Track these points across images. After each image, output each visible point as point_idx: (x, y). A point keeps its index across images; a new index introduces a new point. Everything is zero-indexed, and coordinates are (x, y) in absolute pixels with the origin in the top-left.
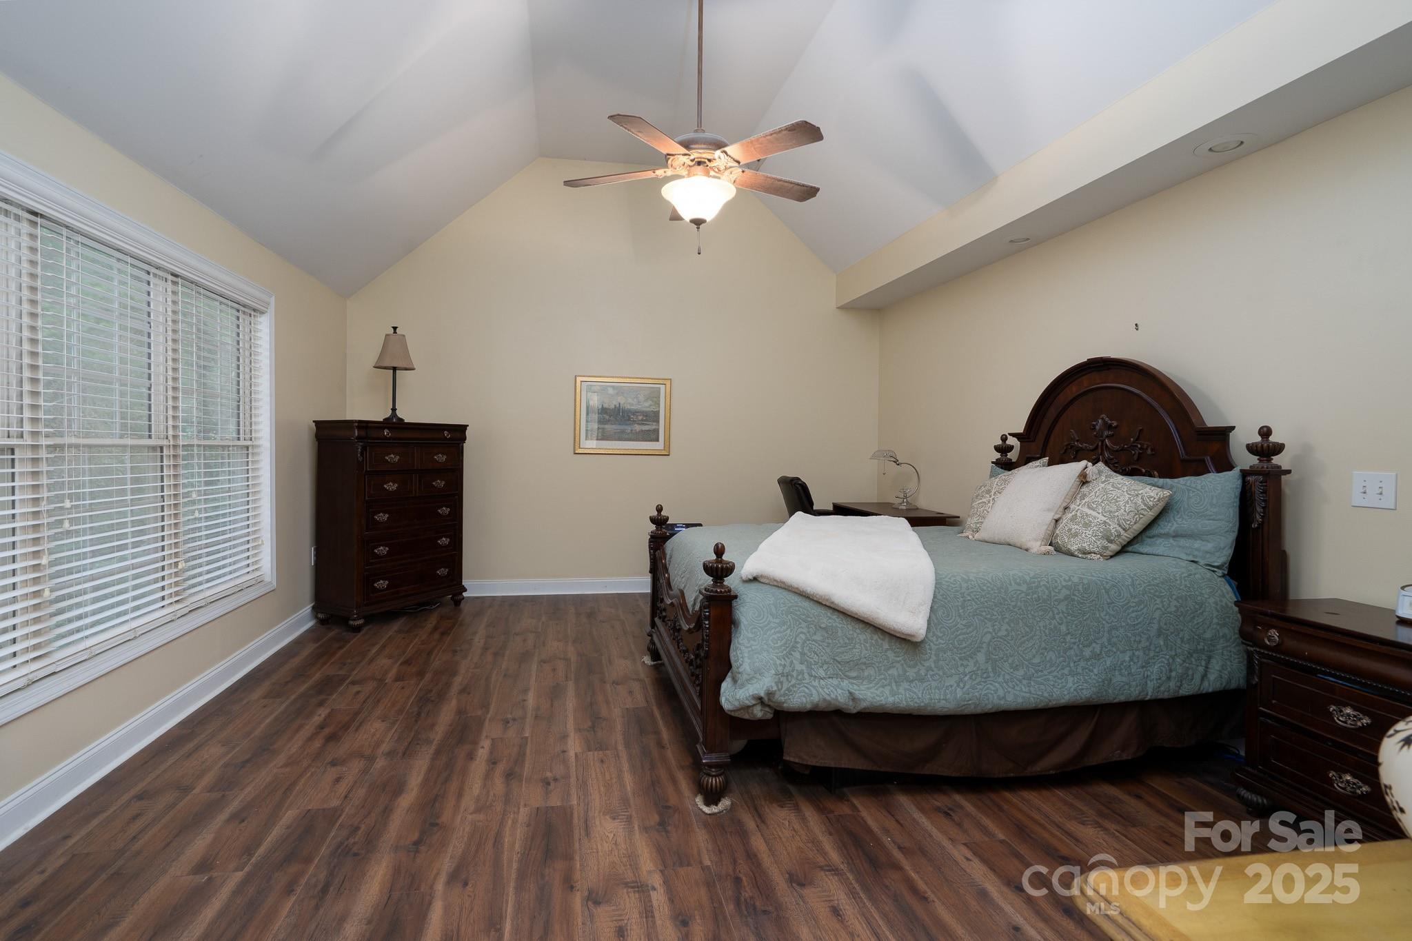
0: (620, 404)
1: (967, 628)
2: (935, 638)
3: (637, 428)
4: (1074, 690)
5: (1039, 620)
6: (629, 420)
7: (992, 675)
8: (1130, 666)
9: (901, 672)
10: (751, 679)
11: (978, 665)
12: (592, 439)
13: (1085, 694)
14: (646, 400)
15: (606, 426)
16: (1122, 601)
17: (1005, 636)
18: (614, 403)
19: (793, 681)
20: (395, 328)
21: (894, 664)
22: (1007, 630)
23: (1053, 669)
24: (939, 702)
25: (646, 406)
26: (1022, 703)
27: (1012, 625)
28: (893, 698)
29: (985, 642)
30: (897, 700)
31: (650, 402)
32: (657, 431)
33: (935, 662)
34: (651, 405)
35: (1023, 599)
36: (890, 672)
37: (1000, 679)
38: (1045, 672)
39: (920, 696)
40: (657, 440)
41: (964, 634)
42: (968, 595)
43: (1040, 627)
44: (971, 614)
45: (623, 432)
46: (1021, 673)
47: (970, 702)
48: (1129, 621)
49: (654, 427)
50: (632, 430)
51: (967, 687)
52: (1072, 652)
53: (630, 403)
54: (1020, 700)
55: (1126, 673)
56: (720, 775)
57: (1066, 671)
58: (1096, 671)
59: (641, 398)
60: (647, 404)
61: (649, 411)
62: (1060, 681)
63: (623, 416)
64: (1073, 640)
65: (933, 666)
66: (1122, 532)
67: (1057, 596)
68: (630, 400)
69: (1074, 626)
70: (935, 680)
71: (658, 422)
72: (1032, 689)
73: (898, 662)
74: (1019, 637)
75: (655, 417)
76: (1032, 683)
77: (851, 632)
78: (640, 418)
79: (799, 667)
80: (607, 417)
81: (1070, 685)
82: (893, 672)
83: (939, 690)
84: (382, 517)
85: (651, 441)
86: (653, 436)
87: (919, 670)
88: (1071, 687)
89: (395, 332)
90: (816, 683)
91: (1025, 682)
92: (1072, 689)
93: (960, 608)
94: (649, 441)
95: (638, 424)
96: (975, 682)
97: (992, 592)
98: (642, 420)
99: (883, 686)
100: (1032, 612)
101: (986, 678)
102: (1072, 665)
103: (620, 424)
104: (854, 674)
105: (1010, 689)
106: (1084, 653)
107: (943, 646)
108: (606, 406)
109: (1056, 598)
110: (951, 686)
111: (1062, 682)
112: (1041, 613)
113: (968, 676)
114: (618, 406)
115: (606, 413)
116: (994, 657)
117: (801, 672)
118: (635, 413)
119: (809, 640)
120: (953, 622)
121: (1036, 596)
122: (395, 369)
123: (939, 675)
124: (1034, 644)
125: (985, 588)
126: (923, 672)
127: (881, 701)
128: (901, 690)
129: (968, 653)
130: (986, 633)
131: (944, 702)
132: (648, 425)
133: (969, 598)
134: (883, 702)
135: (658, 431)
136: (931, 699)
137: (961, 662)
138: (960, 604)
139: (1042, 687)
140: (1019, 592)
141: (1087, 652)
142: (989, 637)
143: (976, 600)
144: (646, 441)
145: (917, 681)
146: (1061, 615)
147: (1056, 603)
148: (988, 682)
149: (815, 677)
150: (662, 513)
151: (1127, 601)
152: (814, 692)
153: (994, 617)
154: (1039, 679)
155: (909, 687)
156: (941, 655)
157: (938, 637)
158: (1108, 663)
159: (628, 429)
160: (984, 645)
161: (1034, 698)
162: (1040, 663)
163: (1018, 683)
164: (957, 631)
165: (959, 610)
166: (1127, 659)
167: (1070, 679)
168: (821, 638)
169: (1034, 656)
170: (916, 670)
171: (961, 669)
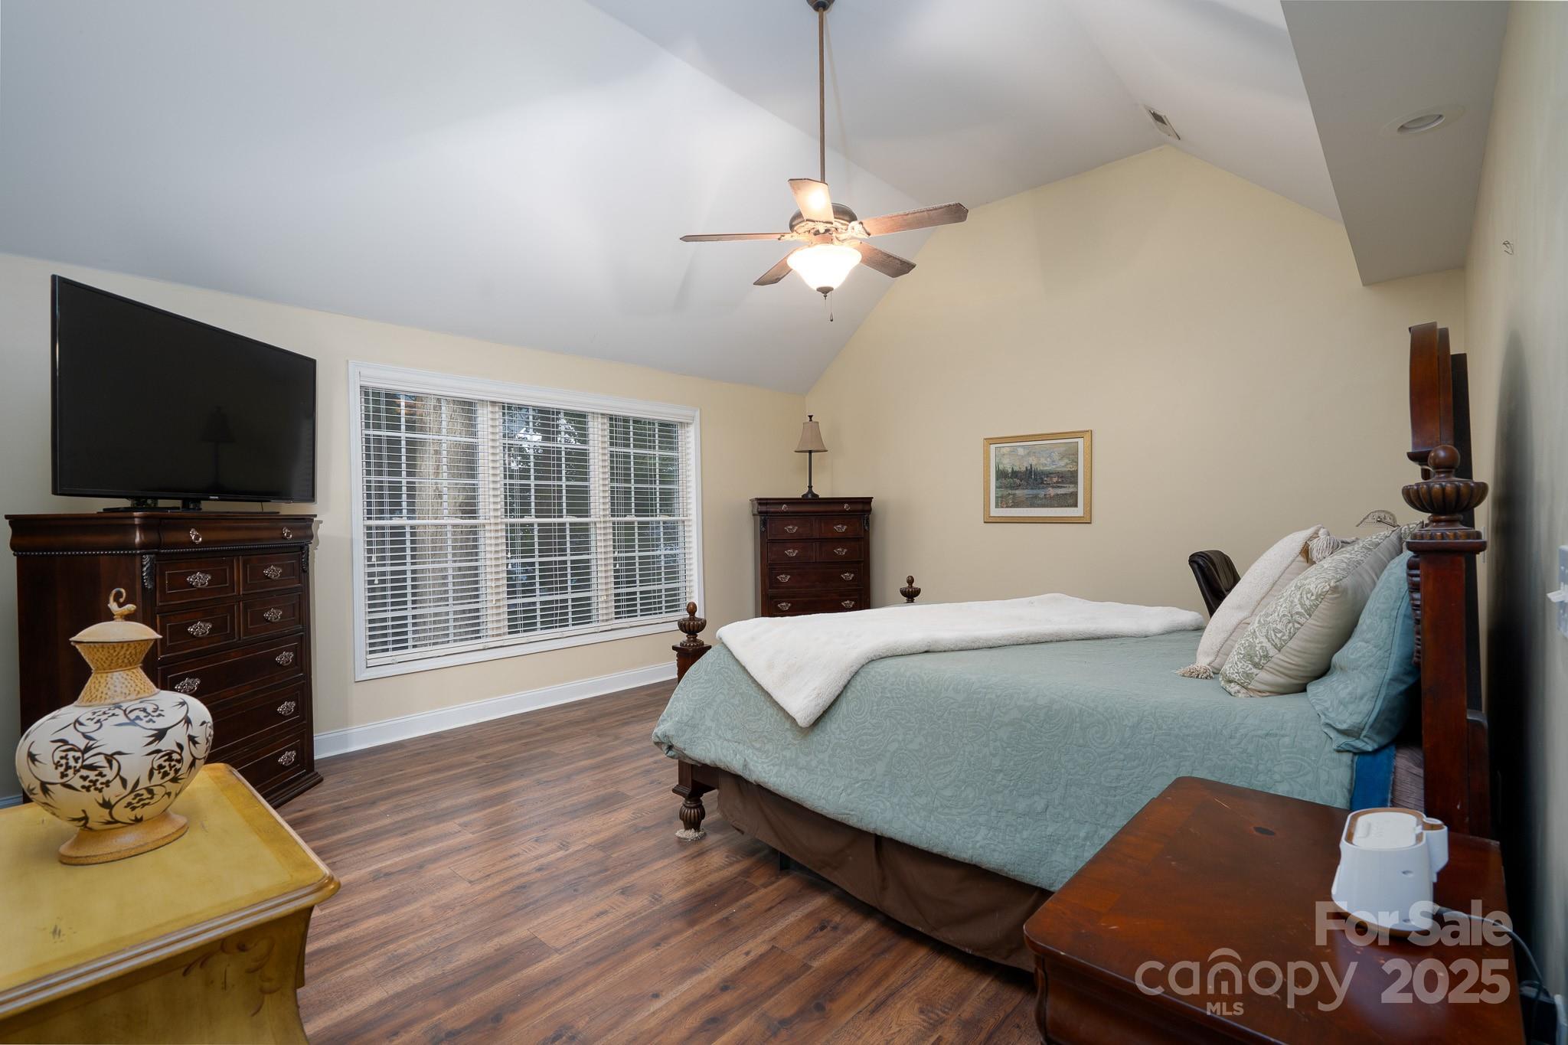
0: (1031, 466)
1: (875, 730)
2: (838, 732)
3: (1052, 492)
4: (981, 847)
5: (966, 742)
6: (1042, 483)
7: (887, 791)
8: (1083, 846)
9: (794, 756)
10: (665, 720)
11: (874, 775)
12: (1002, 507)
13: (996, 857)
14: (1061, 459)
15: (1017, 492)
16: (1104, 746)
17: (916, 751)
18: (1026, 464)
19: (700, 734)
20: (811, 417)
21: (790, 746)
22: (920, 744)
23: (966, 810)
24: (819, 800)
25: (1062, 465)
26: (911, 836)
27: (930, 740)
28: (775, 779)
29: (889, 751)
30: (778, 782)
31: (1066, 461)
32: (1075, 495)
33: (829, 757)
34: (1067, 464)
35: (952, 711)
36: (784, 753)
37: (896, 800)
38: (954, 811)
39: (802, 786)
40: (1075, 505)
41: (871, 735)
42: (890, 692)
43: (964, 751)
44: (884, 714)
45: (1036, 497)
46: (923, 800)
47: (853, 813)
48: (1103, 779)
49: (1071, 490)
50: (1045, 495)
51: (853, 795)
52: (1000, 798)
53: (1043, 463)
54: (908, 833)
55: (1073, 853)
56: (694, 808)
57: (981, 819)
58: (1025, 834)
59: (1056, 456)
60: (1062, 463)
61: (1065, 471)
62: (968, 829)
63: (1036, 479)
64: (1004, 782)
65: (827, 760)
66: (1272, 652)
67: (1001, 716)
68: (1043, 461)
69: (1012, 763)
70: (823, 776)
71: (1076, 483)
72: (928, 824)
73: (794, 745)
74: (935, 757)
75: (1071, 478)
76: (932, 819)
77: (762, 704)
78: (1055, 480)
79: (708, 723)
80: (1018, 481)
81: (979, 838)
82: (787, 753)
83: (824, 787)
84: (784, 578)
85: (1068, 506)
86: (1071, 500)
87: (811, 760)
88: (978, 842)
89: (811, 420)
90: (718, 743)
91: (923, 814)
92: (978, 845)
93: (875, 704)
94: (1066, 506)
95: (1053, 487)
96: (866, 793)
97: (919, 694)
98: (1057, 482)
99: (774, 765)
100: (961, 731)
101: (879, 792)
102: (994, 813)
103: (1032, 489)
104: (758, 745)
105: (901, 816)
106: (1017, 805)
107: (844, 742)
108: (1016, 469)
109: (999, 718)
110: (838, 788)
111: (972, 832)
112: (971, 734)
113: (860, 784)
114: (1029, 468)
115: (1016, 477)
116: (896, 771)
117: (710, 729)
118: (1049, 474)
119: (726, 702)
120: (860, 719)
121: (972, 710)
122: (810, 452)
123: (829, 772)
124: (950, 772)
125: (913, 688)
126: (814, 763)
127: (765, 778)
128: (787, 775)
129: (868, 757)
130: (893, 741)
131: (824, 801)
132: (1064, 487)
133: (889, 695)
134: (766, 780)
135: (1077, 495)
136: (812, 794)
137: (857, 766)
138: (876, 699)
139: (942, 828)
140: (952, 701)
141: (1022, 805)
142: (896, 745)
143: (896, 699)
144: (1062, 507)
145: (805, 771)
146: (998, 744)
147: (996, 726)
148: (880, 798)
149: (720, 737)
150: (913, 585)
151: (1110, 749)
152: (713, 749)
153: (910, 724)
154: (943, 817)
155: (796, 774)
156: (838, 751)
157: (842, 731)
158: (1050, 830)
159: (1041, 493)
160: (888, 755)
161: (926, 836)
162: (952, 797)
163: (914, 811)
164: (863, 730)
165: (872, 707)
166: (1082, 834)
167: (983, 831)
168: (737, 702)
169: (946, 787)
170: (808, 759)
171: (855, 774)
